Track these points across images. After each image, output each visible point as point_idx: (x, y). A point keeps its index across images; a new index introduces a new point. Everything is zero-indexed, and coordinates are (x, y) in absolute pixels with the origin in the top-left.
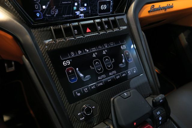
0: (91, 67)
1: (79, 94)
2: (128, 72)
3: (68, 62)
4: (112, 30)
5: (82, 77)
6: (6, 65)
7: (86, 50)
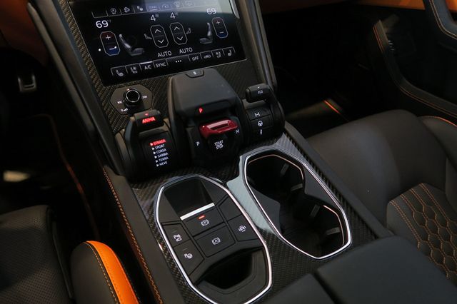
0: (145, 35)
1: (121, 74)
2: (217, 53)
3: (105, 23)
5: (128, 49)
6: (19, 80)
7: (138, 7)
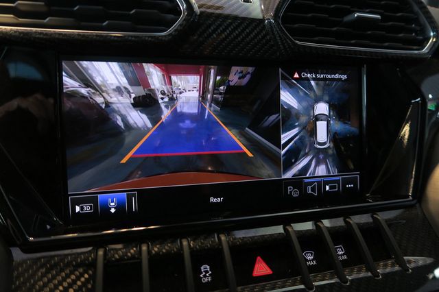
4: (368, 270)
